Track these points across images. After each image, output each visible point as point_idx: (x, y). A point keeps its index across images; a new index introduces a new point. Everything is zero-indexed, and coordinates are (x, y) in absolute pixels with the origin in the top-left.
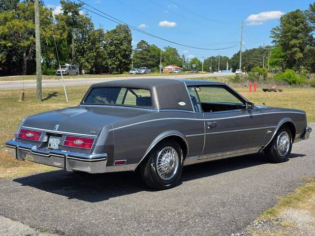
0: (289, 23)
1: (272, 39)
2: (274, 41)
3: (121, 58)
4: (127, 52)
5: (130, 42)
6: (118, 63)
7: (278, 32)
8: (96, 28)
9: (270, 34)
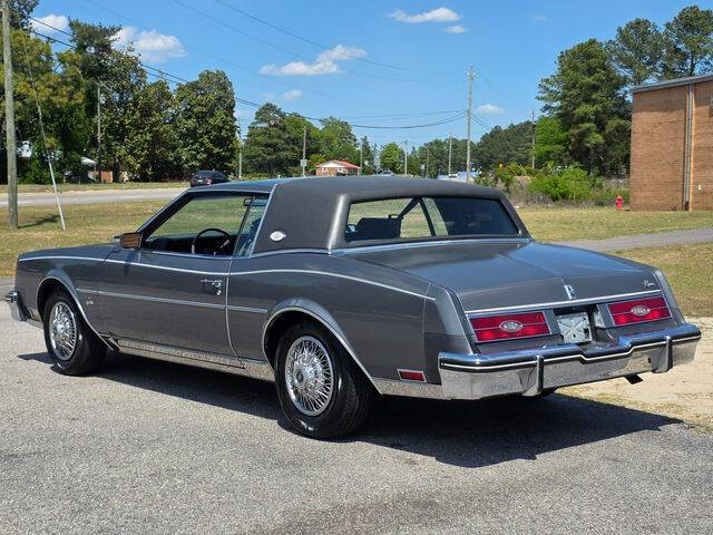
0: (575, 68)
1: (543, 104)
2: (547, 108)
3: (211, 146)
4: (223, 133)
5: (230, 109)
6: (205, 156)
7: (554, 88)
8: (150, 80)
9: (537, 91)
